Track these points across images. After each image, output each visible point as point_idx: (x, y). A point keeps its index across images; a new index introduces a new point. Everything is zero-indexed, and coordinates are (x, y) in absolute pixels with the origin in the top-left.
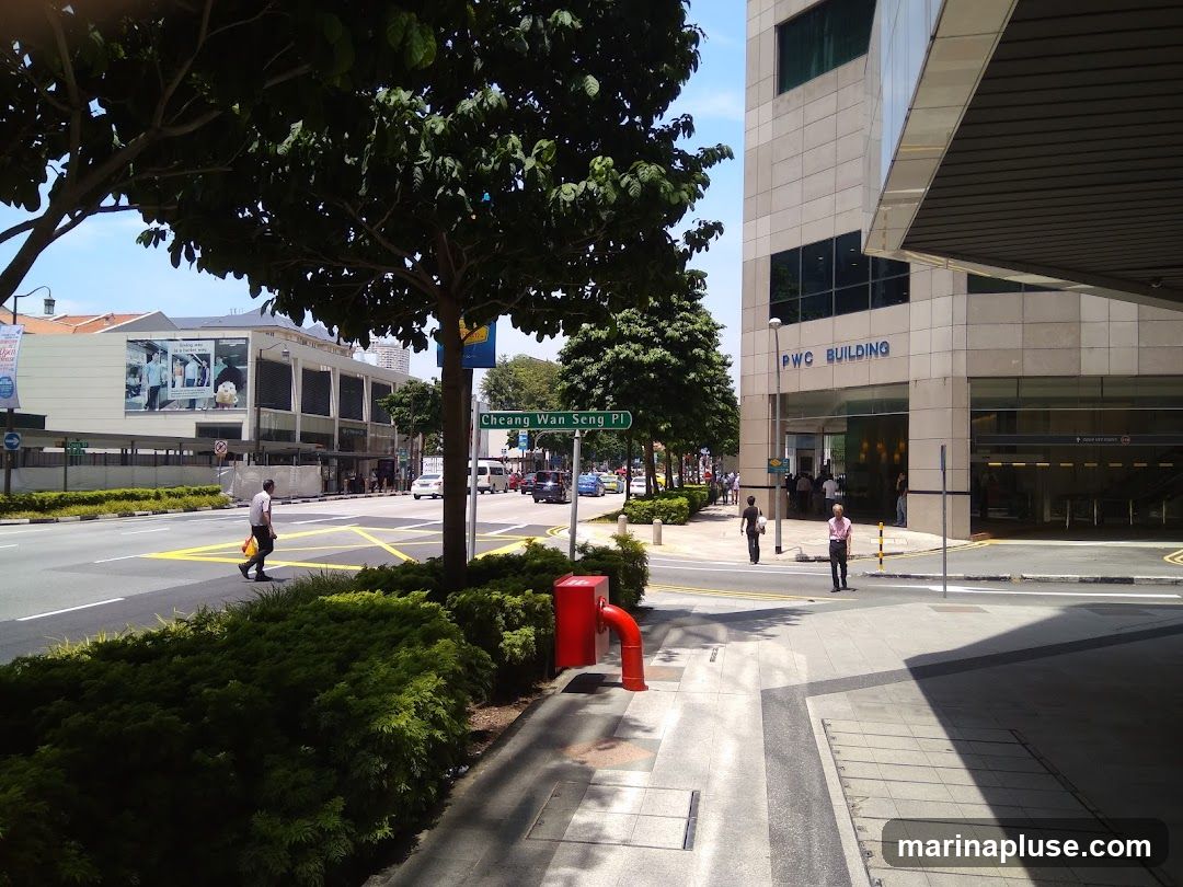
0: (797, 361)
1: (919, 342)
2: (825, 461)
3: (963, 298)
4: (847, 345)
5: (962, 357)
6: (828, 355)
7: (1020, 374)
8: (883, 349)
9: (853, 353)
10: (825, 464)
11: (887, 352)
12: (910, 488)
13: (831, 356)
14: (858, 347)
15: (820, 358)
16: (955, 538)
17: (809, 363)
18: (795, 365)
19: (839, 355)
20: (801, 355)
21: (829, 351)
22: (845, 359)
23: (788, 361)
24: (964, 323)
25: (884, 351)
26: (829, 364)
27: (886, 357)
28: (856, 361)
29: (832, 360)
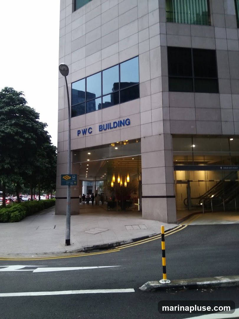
0: (84, 132)
1: (145, 117)
2: (97, 188)
3: (167, 93)
4: (109, 122)
5: (168, 124)
6: (100, 128)
7: (195, 133)
8: (126, 122)
9: (112, 126)
10: (97, 189)
11: (129, 124)
12: (144, 195)
13: (101, 128)
14: (114, 123)
15: (96, 130)
16: (169, 223)
17: (90, 133)
18: (83, 134)
19: (105, 128)
20: (86, 129)
21: (100, 126)
22: (108, 129)
23: (80, 133)
24: (168, 106)
25: (127, 123)
26: (101, 132)
27: (129, 126)
28: (114, 129)
29: (102, 130)
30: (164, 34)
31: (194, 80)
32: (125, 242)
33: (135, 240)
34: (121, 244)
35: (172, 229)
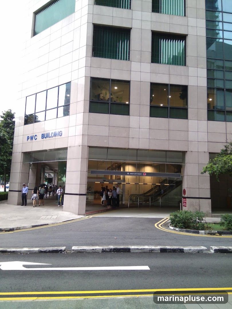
0: (32, 138)
1: (72, 131)
3: (87, 114)
4: (48, 132)
5: (86, 137)
6: (42, 136)
7: (107, 146)
9: (50, 135)
12: (66, 192)
13: (43, 136)
14: (52, 133)
15: (39, 137)
16: (79, 215)
17: (36, 139)
18: (31, 140)
19: (46, 137)
20: (33, 136)
21: (42, 134)
22: (48, 137)
23: (29, 139)
24: (87, 124)
25: (60, 134)
26: (43, 139)
27: (61, 137)
28: (51, 138)
29: (43, 138)
30: (89, 67)
31: (110, 104)
32: (25, 227)
33: (33, 226)
34: (21, 228)
35: (77, 219)
